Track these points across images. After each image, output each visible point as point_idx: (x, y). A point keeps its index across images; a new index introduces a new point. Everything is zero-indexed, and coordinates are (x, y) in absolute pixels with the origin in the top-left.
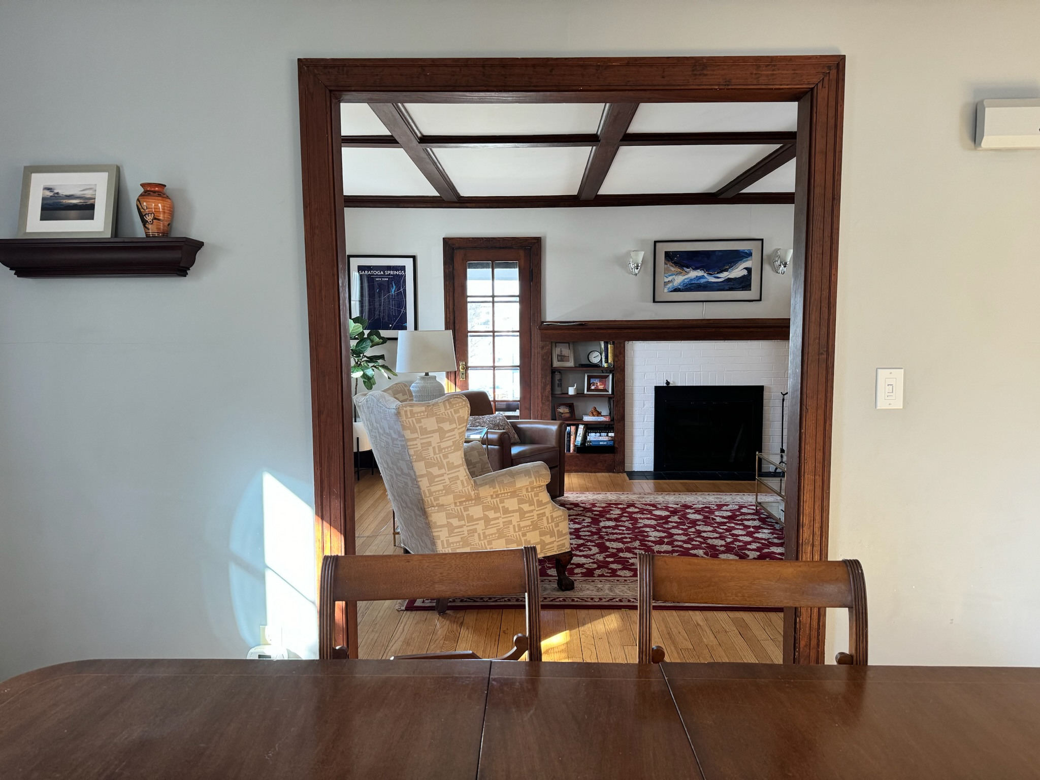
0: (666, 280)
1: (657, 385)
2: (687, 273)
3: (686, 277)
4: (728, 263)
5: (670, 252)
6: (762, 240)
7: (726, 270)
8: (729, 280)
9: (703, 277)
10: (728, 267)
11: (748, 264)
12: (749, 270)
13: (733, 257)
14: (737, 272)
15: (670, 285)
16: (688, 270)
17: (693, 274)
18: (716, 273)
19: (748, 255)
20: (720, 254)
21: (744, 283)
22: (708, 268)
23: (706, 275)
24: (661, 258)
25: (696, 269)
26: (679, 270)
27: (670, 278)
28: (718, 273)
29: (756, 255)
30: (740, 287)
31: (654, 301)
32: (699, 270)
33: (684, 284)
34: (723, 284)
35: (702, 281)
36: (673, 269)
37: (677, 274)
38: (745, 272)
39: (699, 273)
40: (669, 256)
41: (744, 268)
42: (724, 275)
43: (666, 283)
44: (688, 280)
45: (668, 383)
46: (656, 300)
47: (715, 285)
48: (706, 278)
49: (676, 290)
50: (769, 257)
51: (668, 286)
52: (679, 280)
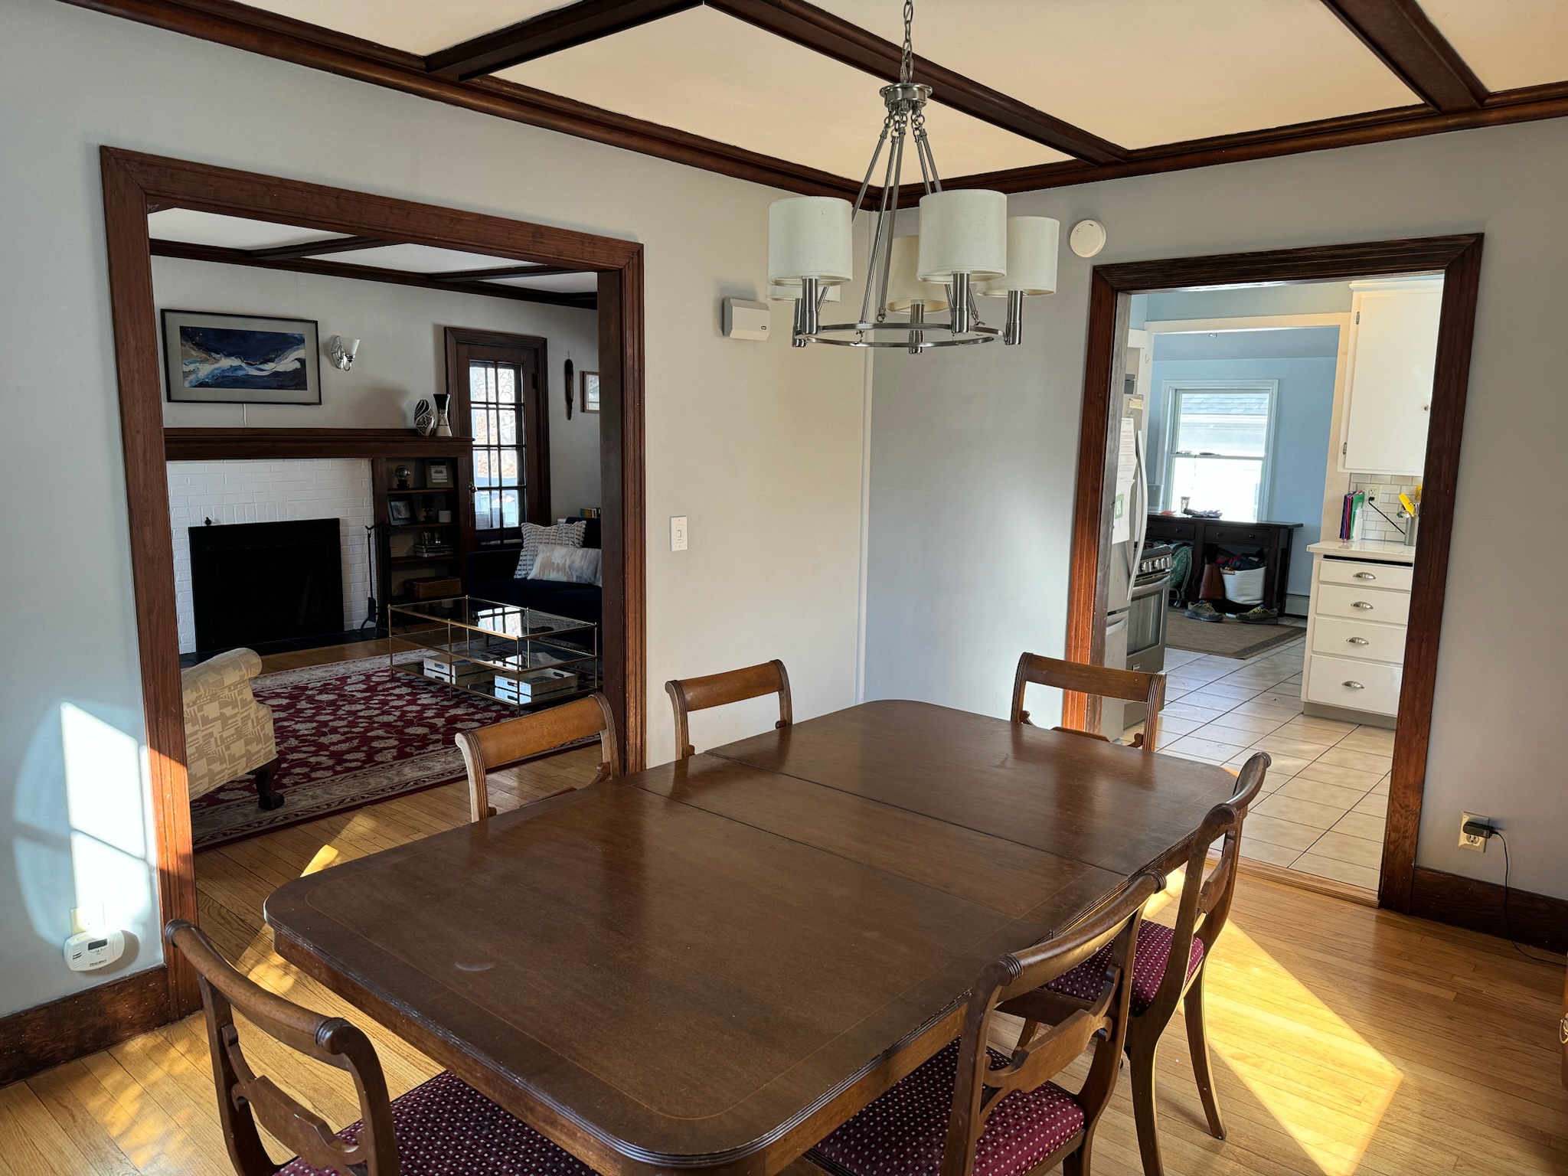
0: (186, 369)
1: (192, 526)
2: (217, 361)
3: (216, 366)
4: (275, 351)
5: (188, 327)
6: (316, 322)
7: (272, 360)
8: (276, 374)
9: (240, 368)
10: (273, 356)
11: (300, 353)
12: (302, 362)
13: (280, 344)
14: (287, 364)
15: (193, 376)
16: (217, 356)
17: (226, 363)
18: (258, 363)
19: (299, 341)
20: (261, 336)
21: (296, 379)
22: (246, 356)
23: (244, 365)
24: (175, 337)
25: (229, 355)
26: (204, 355)
27: (192, 367)
28: (260, 364)
29: (309, 342)
30: (292, 384)
31: (170, 401)
32: (233, 358)
33: (213, 377)
34: (269, 379)
35: (240, 373)
36: (194, 353)
37: (202, 361)
38: (297, 365)
39: (235, 362)
40: (186, 333)
41: (296, 359)
42: (270, 367)
43: (186, 374)
44: (219, 371)
45: (208, 521)
46: (173, 398)
47: (259, 380)
48: (246, 370)
49: (202, 384)
50: (326, 345)
51: (189, 379)
52: (205, 370)
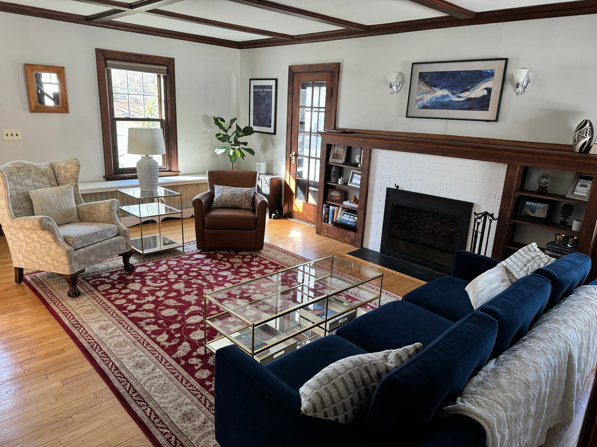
0: (418, 98)
2: (435, 92)
3: (433, 95)
4: (472, 83)
5: (423, 72)
6: (506, 60)
7: (467, 90)
8: (469, 100)
9: (447, 96)
10: (469, 87)
11: (488, 84)
12: (489, 90)
13: (476, 78)
14: (478, 92)
15: (420, 103)
16: (435, 89)
17: (440, 93)
18: (459, 92)
19: (490, 75)
20: (465, 74)
21: (482, 103)
22: (452, 88)
23: (450, 94)
24: (416, 77)
25: (442, 88)
26: (429, 89)
27: (421, 97)
28: (460, 93)
29: (498, 75)
30: (478, 106)
31: (407, 117)
32: (444, 90)
33: (431, 102)
34: (463, 103)
35: (446, 99)
36: (424, 88)
37: (426, 93)
38: (485, 93)
39: (445, 92)
40: (422, 76)
41: (485, 89)
42: (466, 95)
43: (417, 101)
44: (435, 99)
45: (397, 187)
46: (408, 115)
47: (457, 104)
48: (450, 97)
49: (424, 107)
50: (512, 77)
51: (418, 104)
52: (428, 98)
